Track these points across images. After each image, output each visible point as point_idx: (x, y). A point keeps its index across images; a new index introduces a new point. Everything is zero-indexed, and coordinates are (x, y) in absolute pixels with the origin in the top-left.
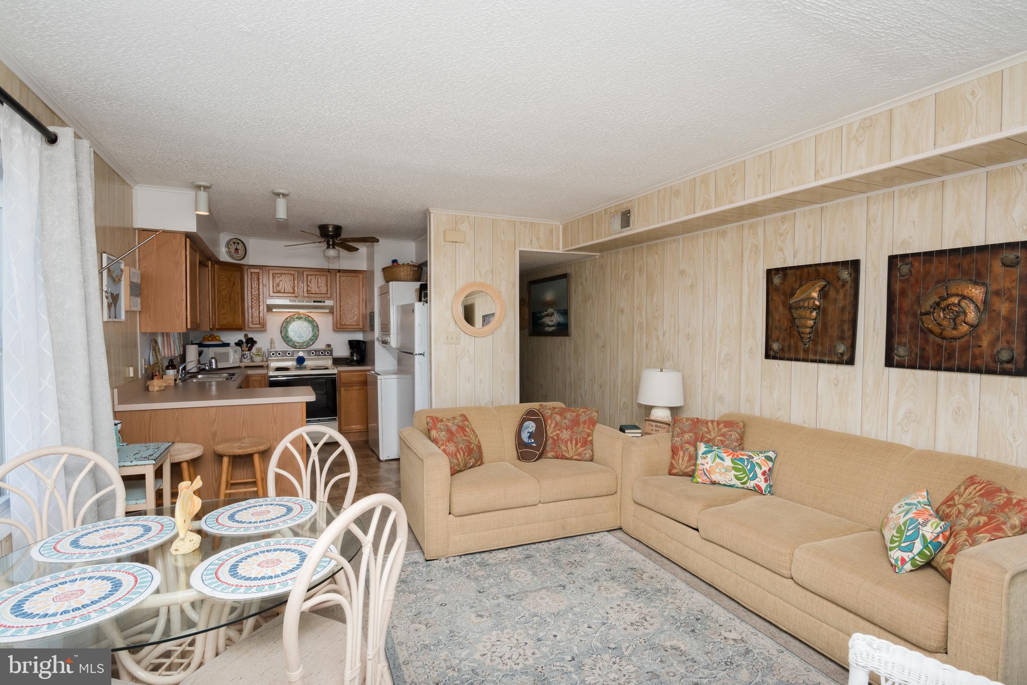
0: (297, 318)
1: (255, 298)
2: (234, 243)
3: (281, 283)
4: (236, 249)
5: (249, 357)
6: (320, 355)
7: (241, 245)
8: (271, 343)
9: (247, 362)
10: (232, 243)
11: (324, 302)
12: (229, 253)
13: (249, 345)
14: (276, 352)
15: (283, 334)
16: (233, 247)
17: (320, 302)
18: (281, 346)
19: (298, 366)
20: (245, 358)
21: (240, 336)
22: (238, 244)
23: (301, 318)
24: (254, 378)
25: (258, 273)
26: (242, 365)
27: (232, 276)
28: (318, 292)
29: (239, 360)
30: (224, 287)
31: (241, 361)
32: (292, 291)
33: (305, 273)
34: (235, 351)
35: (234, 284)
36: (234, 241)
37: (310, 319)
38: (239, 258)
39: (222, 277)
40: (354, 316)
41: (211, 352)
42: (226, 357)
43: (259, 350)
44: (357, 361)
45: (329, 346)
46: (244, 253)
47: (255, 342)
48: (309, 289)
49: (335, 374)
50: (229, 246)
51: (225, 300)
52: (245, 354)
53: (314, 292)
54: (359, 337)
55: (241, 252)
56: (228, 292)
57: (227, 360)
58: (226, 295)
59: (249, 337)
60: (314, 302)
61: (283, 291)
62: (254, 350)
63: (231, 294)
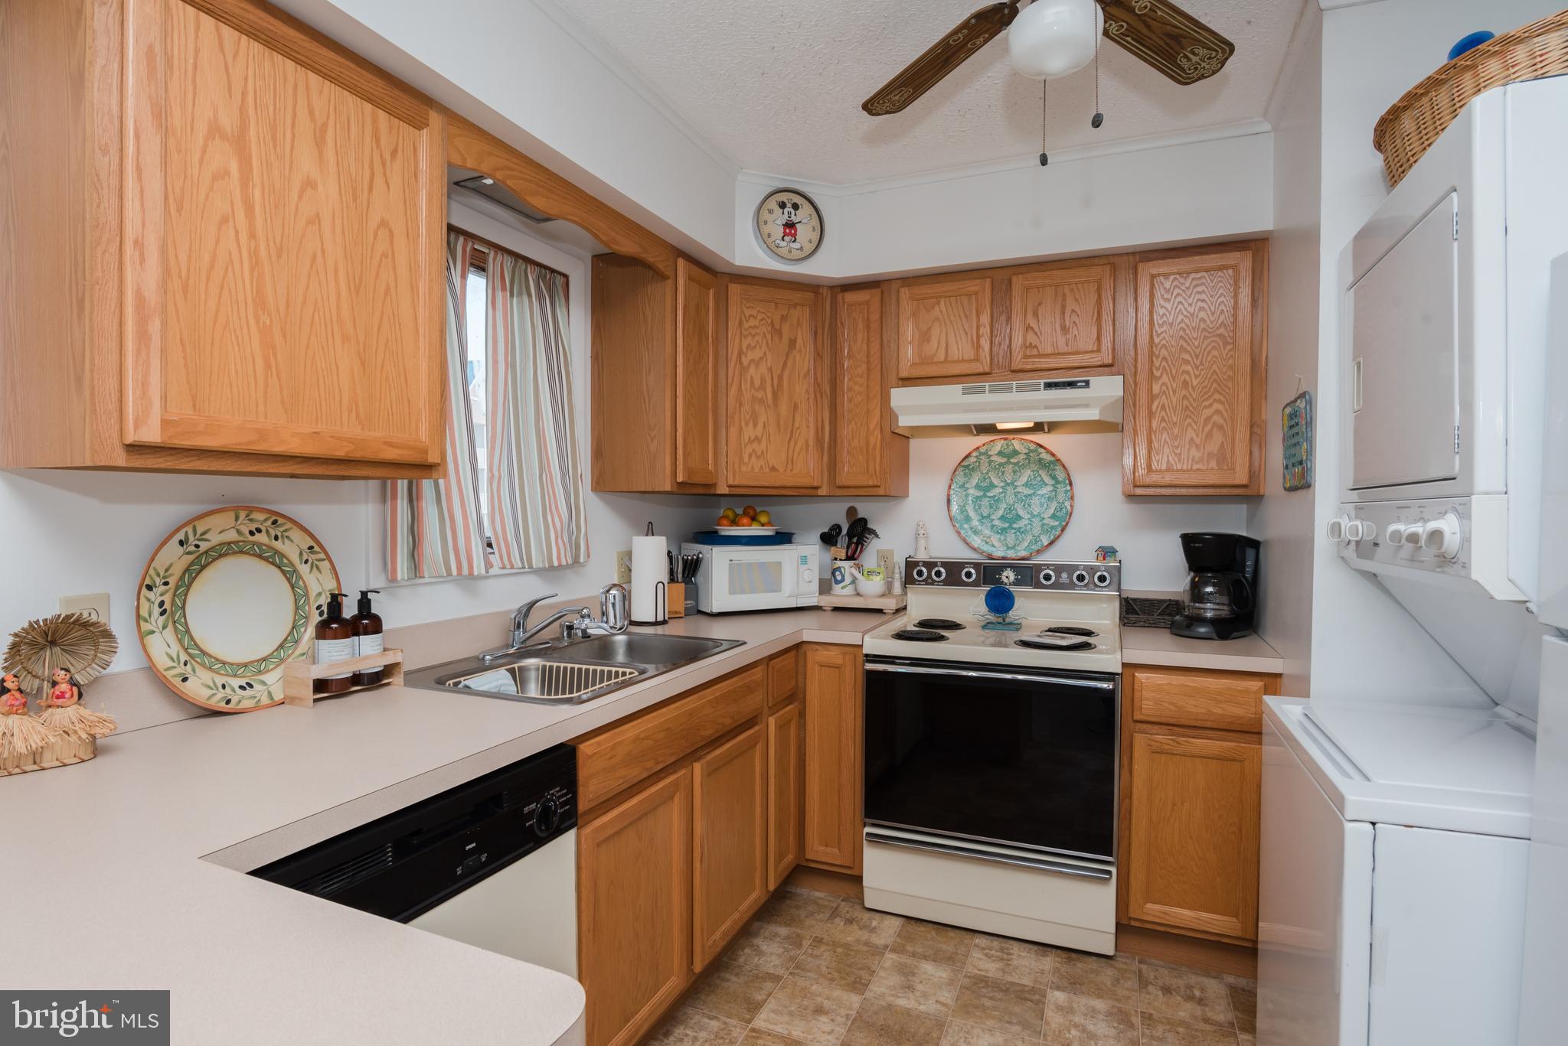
0: (1000, 453)
1: (857, 388)
2: (782, 205)
3: (935, 332)
4: (790, 226)
5: (848, 579)
6: (1071, 586)
7: (805, 210)
8: (917, 536)
9: (842, 595)
10: (772, 204)
11: (1087, 384)
12: (764, 239)
13: (855, 540)
14: (930, 565)
15: (955, 507)
16: (780, 218)
17: (1071, 385)
18: (945, 547)
19: (991, 617)
20: (837, 582)
21: (836, 513)
22: (796, 207)
23: (1016, 453)
24: (823, 655)
25: (868, 303)
26: (827, 601)
27: (784, 318)
28: (1066, 349)
29: (815, 586)
30: (756, 354)
31: (825, 587)
32: (969, 354)
33: (1018, 282)
34: (804, 560)
35: (792, 343)
36: (783, 197)
37: (1044, 456)
38: (797, 254)
39: (752, 322)
40: (1209, 435)
41: (719, 561)
42: (771, 577)
43: (884, 557)
44: (1214, 622)
45: (1107, 552)
46: (815, 236)
47: (873, 532)
48: (1031, 338)
49: (1109, 676)
50: (765, 215)
51: (759, 395)
52: (839, 569)
53: (1049, 350)
54: (1230, 522)
55: (806, 233)
56: (770, 369)
57: (776, 588)
58: (763, 380)
59: (861, 515)
60: (1049, 386)
61: (941, 357)
62: (870, 556)
63: (781, 377)
